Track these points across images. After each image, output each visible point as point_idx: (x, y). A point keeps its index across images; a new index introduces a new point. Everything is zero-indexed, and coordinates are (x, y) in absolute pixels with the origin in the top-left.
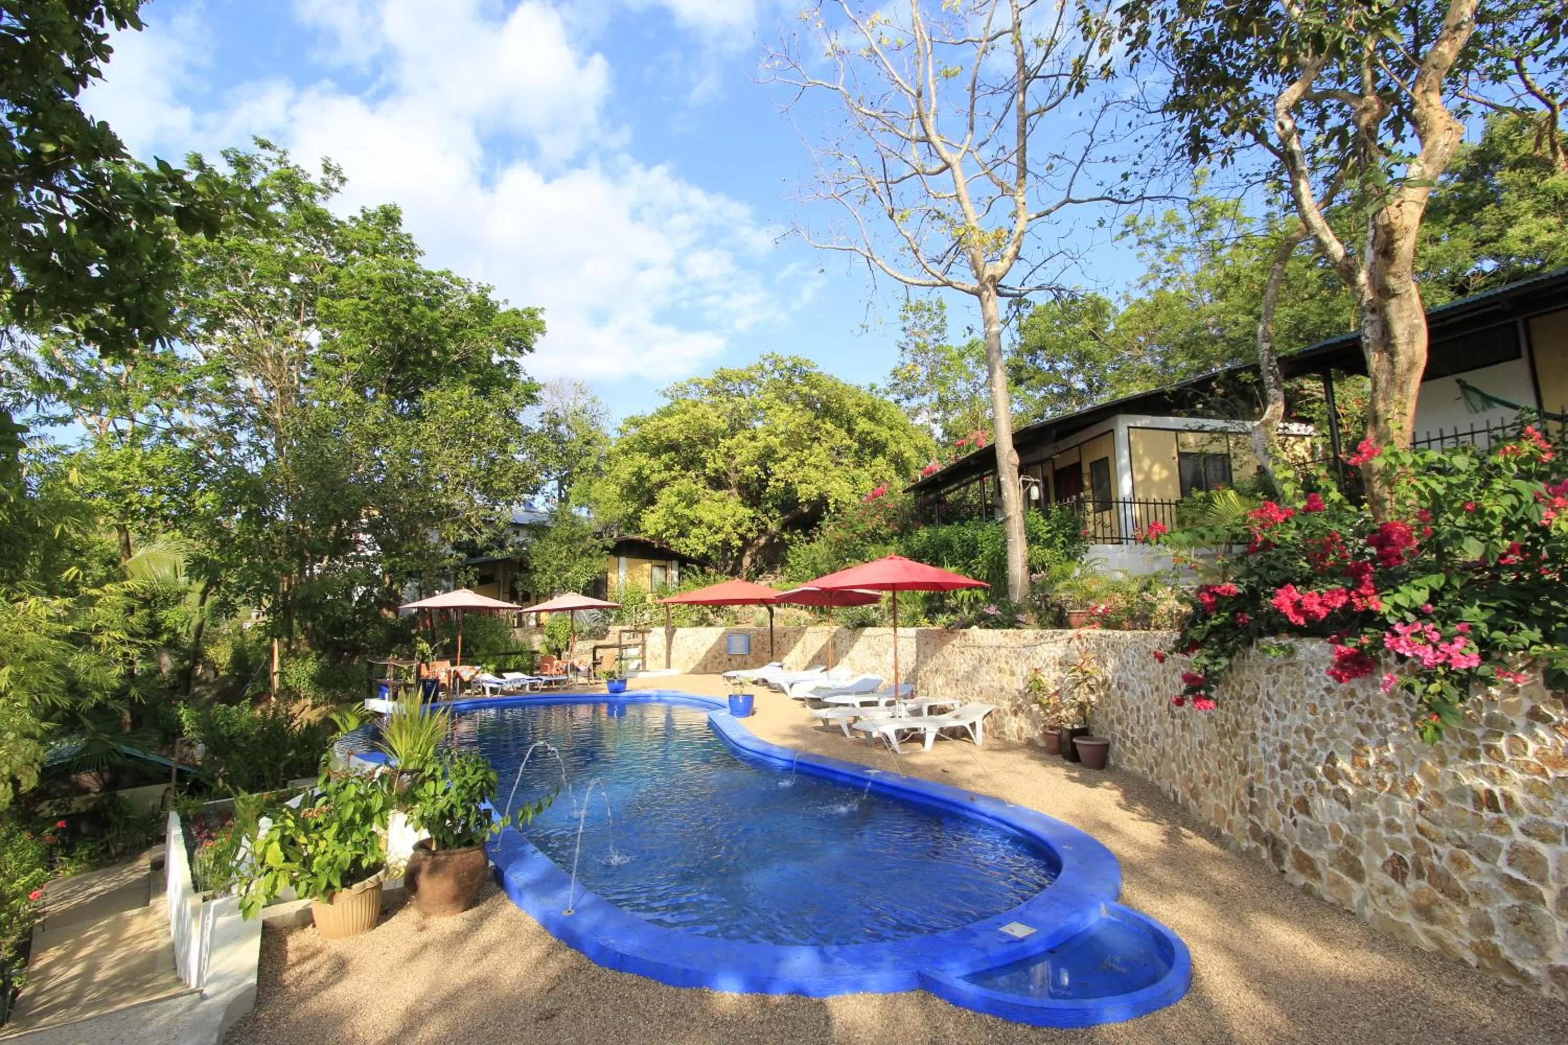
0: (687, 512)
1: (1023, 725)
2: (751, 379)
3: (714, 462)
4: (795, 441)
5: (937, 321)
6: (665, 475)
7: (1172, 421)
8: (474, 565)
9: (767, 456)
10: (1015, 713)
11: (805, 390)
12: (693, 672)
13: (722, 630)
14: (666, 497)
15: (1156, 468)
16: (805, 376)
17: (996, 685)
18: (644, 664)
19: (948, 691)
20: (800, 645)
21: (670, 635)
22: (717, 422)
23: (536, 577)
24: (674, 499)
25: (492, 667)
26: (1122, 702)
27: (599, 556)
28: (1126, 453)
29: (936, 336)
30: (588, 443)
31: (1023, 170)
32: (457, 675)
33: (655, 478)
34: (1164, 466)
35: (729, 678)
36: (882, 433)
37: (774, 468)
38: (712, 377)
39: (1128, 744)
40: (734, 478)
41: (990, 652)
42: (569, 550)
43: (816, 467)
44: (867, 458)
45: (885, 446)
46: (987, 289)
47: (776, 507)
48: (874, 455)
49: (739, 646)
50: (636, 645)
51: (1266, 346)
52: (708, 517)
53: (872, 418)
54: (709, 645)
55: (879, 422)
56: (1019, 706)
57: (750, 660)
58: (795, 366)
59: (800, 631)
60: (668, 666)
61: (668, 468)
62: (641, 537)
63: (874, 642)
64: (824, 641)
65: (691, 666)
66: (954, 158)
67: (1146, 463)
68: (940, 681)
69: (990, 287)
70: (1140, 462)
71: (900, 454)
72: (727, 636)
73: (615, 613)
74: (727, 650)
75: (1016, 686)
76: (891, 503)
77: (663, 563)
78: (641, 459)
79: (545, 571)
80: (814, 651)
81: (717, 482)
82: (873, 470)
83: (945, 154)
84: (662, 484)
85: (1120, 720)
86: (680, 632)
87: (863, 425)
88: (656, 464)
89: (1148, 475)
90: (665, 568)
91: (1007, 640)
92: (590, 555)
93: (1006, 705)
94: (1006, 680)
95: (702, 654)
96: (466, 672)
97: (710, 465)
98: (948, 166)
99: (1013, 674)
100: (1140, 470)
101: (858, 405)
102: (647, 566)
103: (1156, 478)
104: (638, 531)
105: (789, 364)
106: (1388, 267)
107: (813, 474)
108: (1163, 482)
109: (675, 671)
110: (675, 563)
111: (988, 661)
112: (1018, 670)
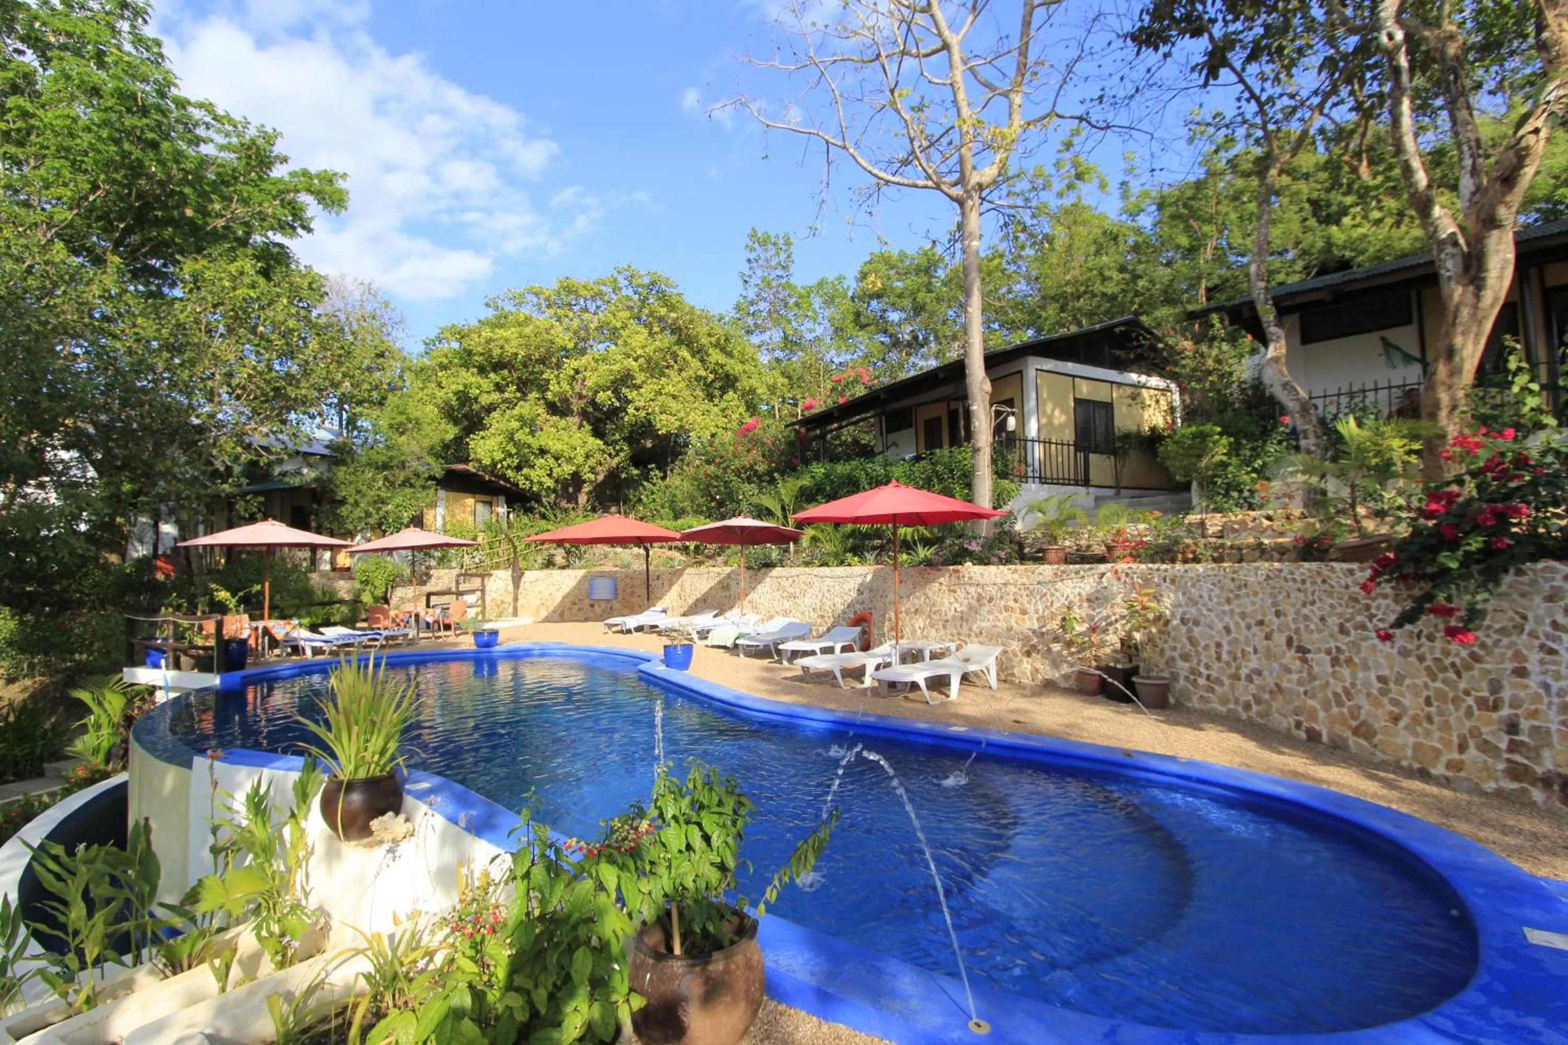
0: (530, 440)
1: (1039, 665)
2: (600, 294)
3: (557, 387)
4: (654, 368)
5: (783, 256)
6: (496, 396)
7: (1070, 367)
8: (256, 494)
9: (624, 380)
10: (1028, 654)
11: (663, 311)
12: (547, 620)
13: (582, 572)
14: (498, 423)
15: (1057, 413)
16: (663, 298)
17: (1002, 624)
18: (483, 613)
19: (933, 632)
20: (676, 588)
21: (517, 580)
22: (564, 339)
23: (344, 511)
24: (515, 424)
25: (306, 621)
26: (1190, 639)
27: (424, 488)
28: (1034, 395)
29: (779, 272)
30: (381, 355)
31: (1022, 68)
32: (266, 631)
33: (485, 400)
34: (1063, 411)
35: (610, 626)
36: (734, 367)
37: (631, 394)
38: (555, 286)
39: (1202, 681)
40: (576, 405)
41: (993, 591)
42: (386, 479)
43: (674, 397)
44: (717, 393)
45: (736, 379)
46: (971, 197)
47: (624, 439)
48: (723, 390)
49: (603, 591)
50: (472, 592)
51: (1262, 284)
52: (555, 446)
53: (723, 350)
54: (566, 589)
55: (730, 355)
56: (1034, 647)
57: (617, 605)
58: (653, 283)
59: (676, 574)
60: (515, 614)
61: (499, 388)
62: (471, 467)
63: (784, 582)
64: (712, 583)
65: (544, 614)
66: (954, 40)
67: (1049, 407)
68: (920, 622)
69: (976, 196)
70: (1044, 405)
71: (752, 391)
72: (589, 580)
73: (438, 554)
74: (590, 594)
75: (1028, 624)
76: (768, 438)
77: (488, 498)
78: (469, 377)
79: (356, 504)
80: (698, 595)
81: (557, 409)
82: (723, 405)
83: (946, 33)
84: (490, 409)
85: (1185, 657)
86: (529, 576)
87: (716, 356)
88: (486, 384)
89: (1050, 418)
90: (490, 504)
91: (1016, 576)
92: (412, 486)
93: (1015, 646)
94: (1014, 620)
95: (558, 597)
96: (279, 628)
97: (553, 387)
98: (946, 47)
99: (1024, 612)
100: (1045, 412)
101: (709, 335)
102: (470, 501)
103: (1056, 422)
104: (466, 460)
105: (646, 281)
106: (1504, 195)
107: (674, 405)
108: (1062, 427)
109: (525, 620)
110: (502, 499)
111: (991, 600)
112: (1031, 608)
